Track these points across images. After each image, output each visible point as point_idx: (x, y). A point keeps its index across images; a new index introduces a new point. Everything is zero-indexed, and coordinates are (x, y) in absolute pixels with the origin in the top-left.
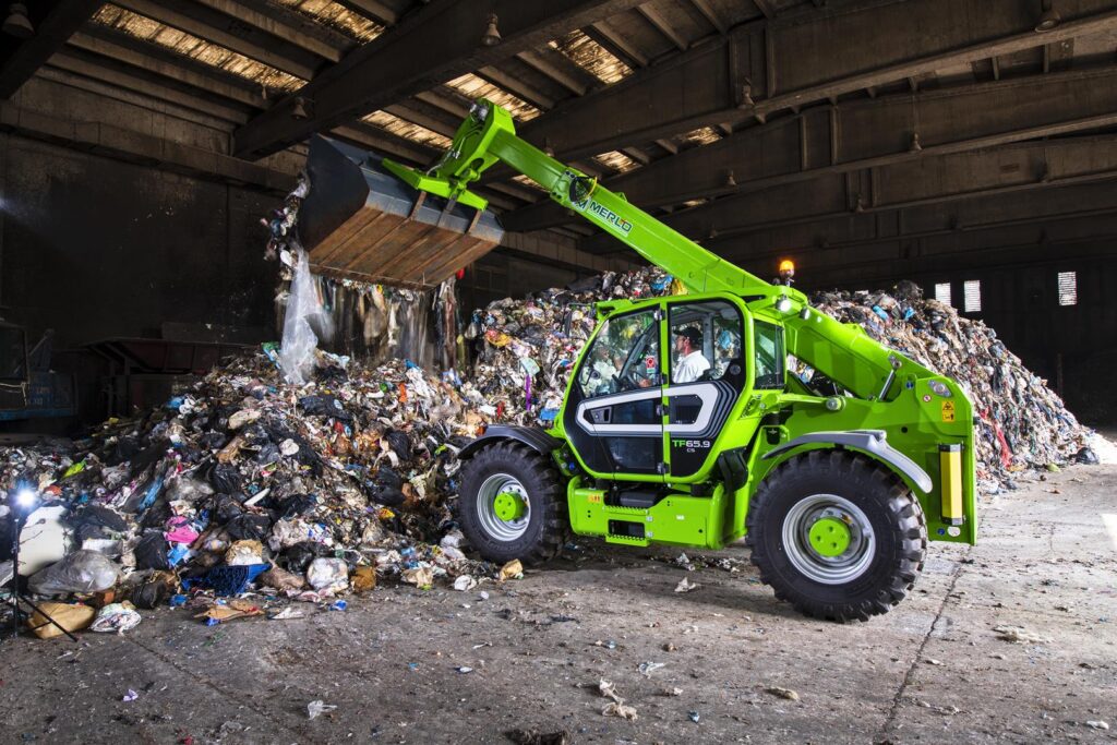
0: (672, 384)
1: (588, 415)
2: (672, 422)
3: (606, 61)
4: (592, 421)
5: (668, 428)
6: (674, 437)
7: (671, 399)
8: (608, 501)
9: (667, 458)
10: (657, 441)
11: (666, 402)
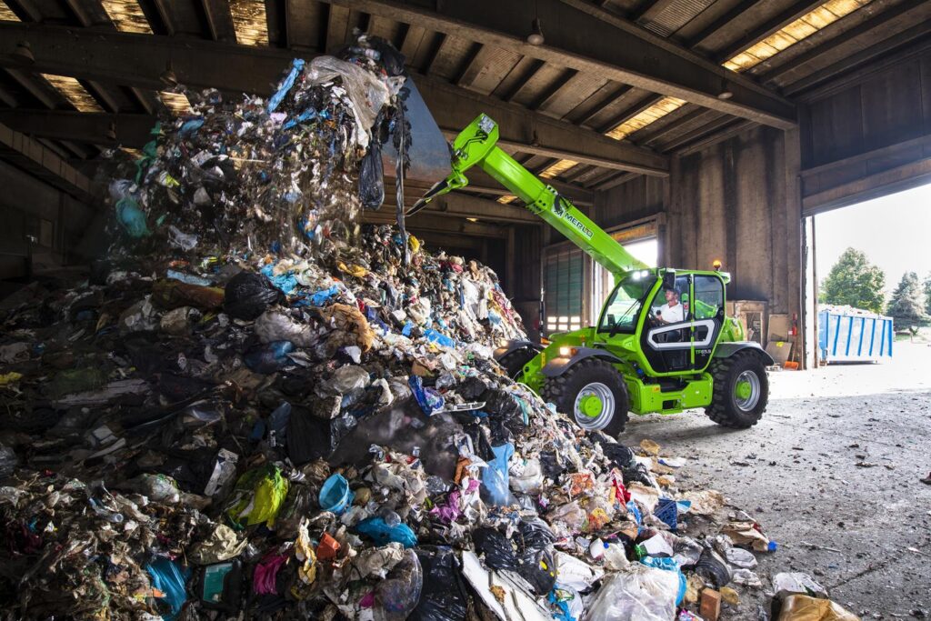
0: (696, 320)
1: (655, 338)
2: (695, 340)
3: (256, 24)
4: (657, 342)
5: (693, 344)
6: (697, 348)
7: (696, 328)
8: (663, 391)
9: (693, 361)
10: (688, 350)
11: (692, 329)
